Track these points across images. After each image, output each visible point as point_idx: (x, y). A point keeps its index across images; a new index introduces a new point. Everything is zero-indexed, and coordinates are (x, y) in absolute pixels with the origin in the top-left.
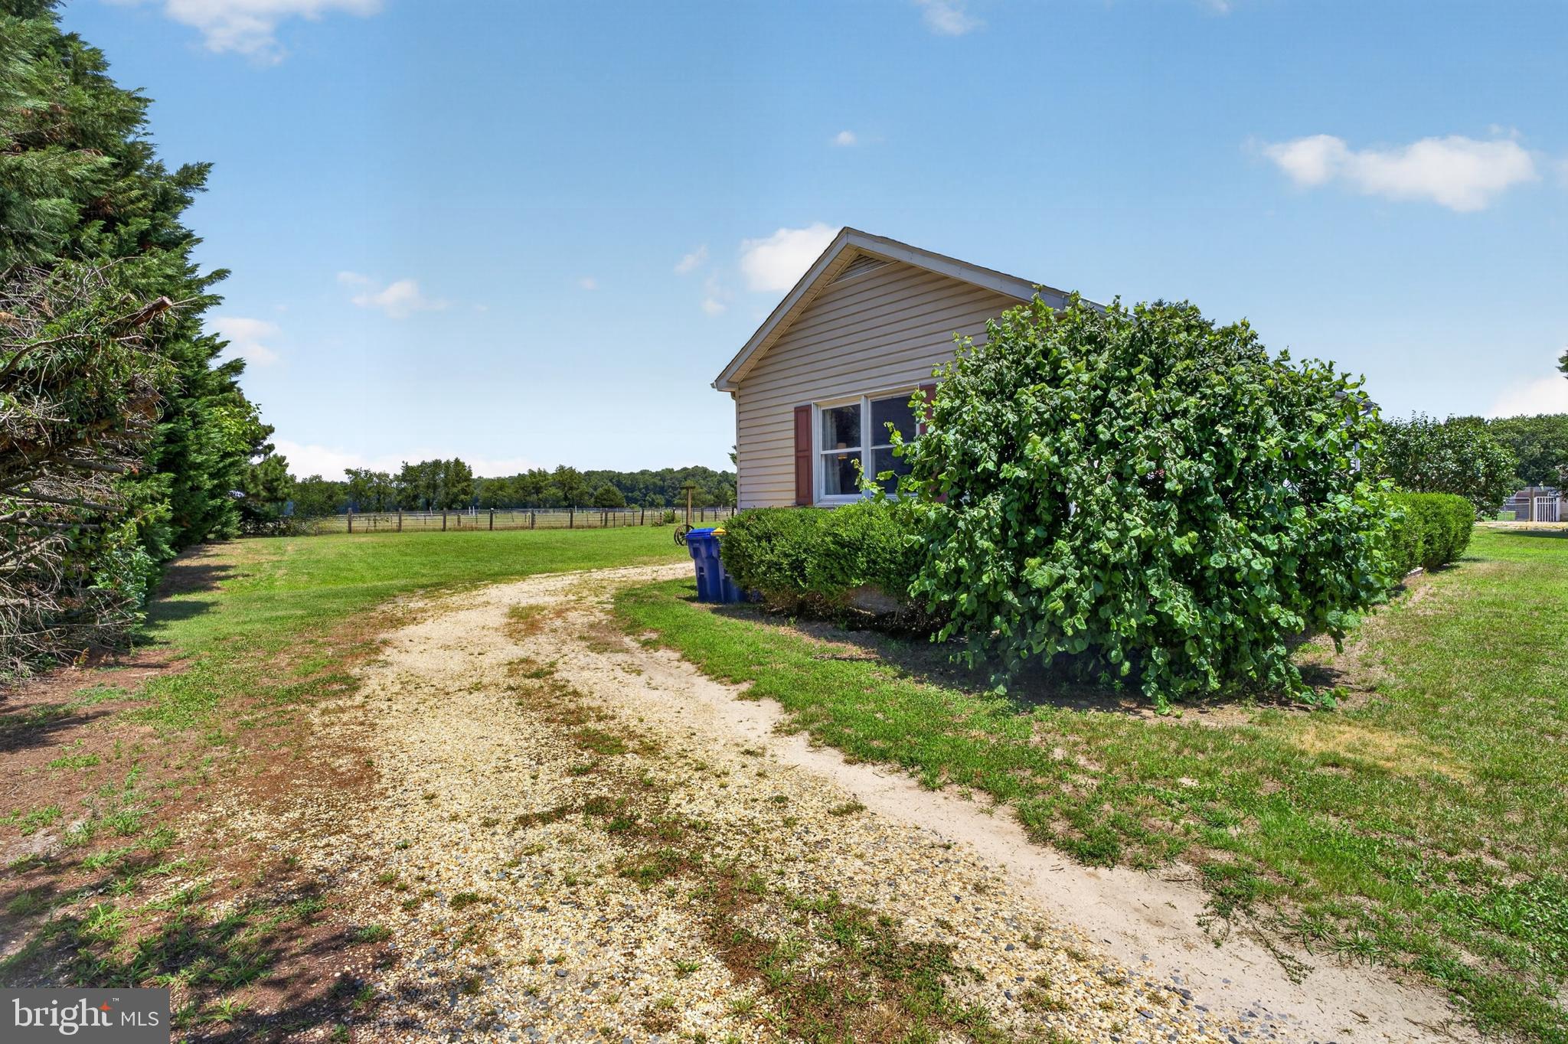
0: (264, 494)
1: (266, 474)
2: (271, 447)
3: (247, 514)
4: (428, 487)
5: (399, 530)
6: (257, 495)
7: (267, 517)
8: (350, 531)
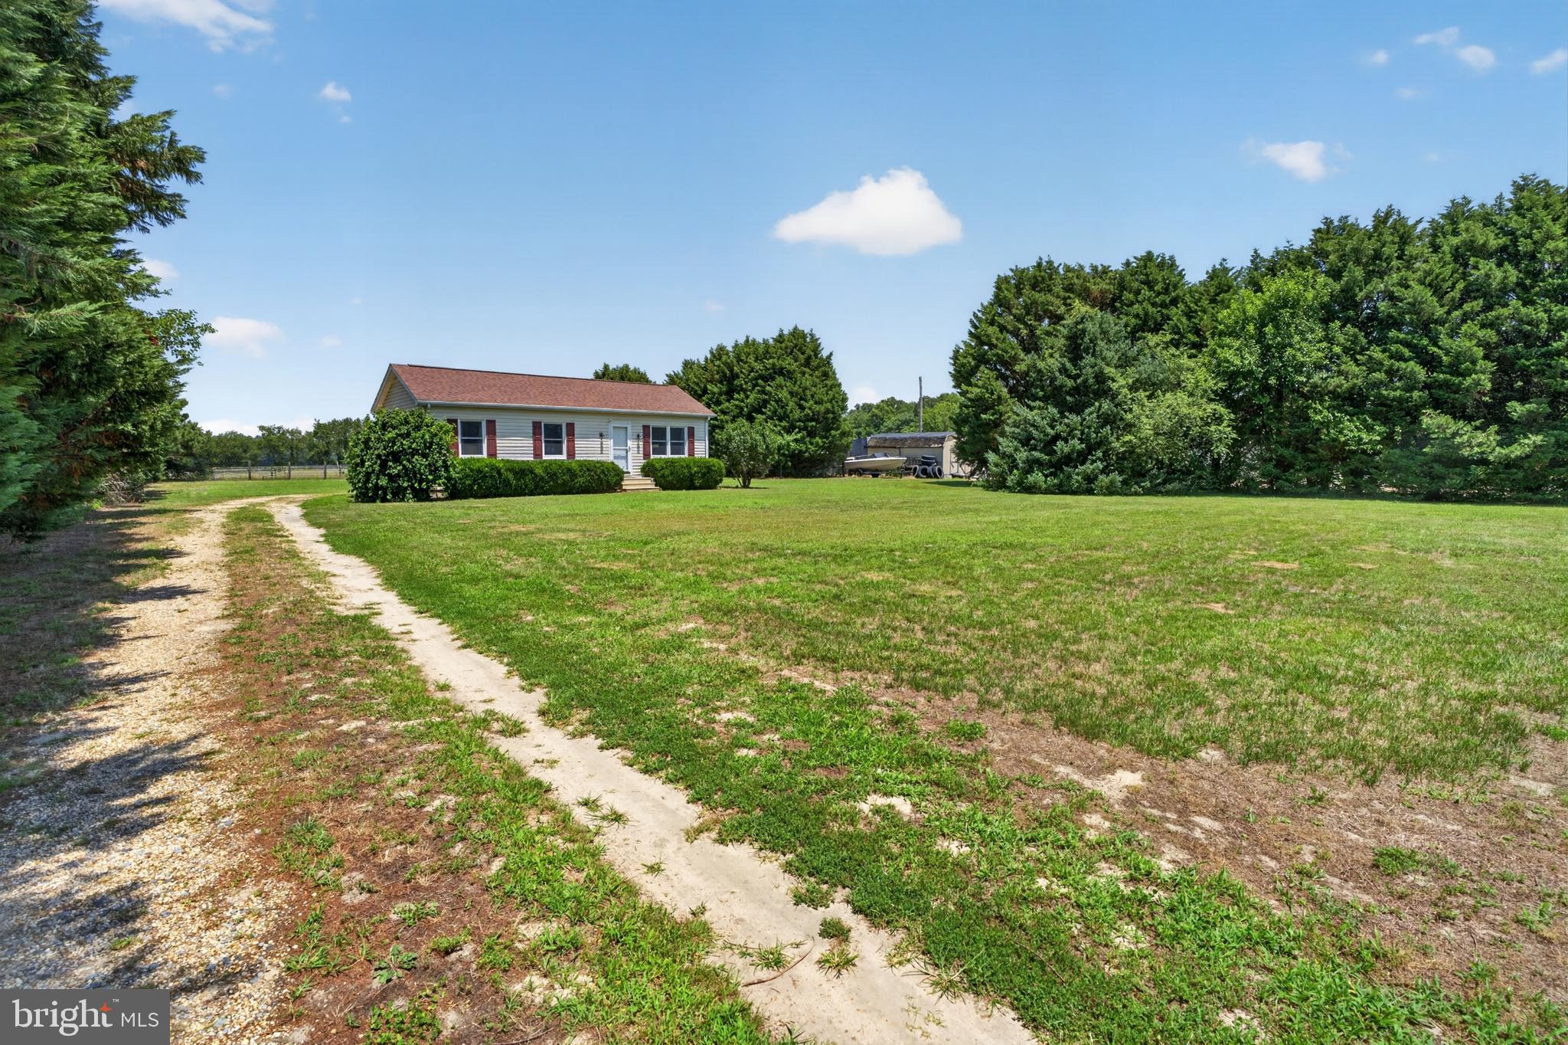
0: (182, 450)
1: (183, 436)
2: (186, 416)
3: (171, 465)
4: (339, 443)
5: (289, 478)
6: (177, 453)
7: (185, 468)
8: (250, 478)
